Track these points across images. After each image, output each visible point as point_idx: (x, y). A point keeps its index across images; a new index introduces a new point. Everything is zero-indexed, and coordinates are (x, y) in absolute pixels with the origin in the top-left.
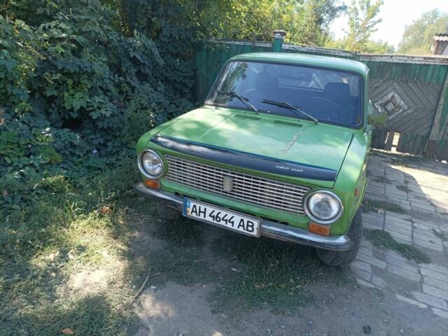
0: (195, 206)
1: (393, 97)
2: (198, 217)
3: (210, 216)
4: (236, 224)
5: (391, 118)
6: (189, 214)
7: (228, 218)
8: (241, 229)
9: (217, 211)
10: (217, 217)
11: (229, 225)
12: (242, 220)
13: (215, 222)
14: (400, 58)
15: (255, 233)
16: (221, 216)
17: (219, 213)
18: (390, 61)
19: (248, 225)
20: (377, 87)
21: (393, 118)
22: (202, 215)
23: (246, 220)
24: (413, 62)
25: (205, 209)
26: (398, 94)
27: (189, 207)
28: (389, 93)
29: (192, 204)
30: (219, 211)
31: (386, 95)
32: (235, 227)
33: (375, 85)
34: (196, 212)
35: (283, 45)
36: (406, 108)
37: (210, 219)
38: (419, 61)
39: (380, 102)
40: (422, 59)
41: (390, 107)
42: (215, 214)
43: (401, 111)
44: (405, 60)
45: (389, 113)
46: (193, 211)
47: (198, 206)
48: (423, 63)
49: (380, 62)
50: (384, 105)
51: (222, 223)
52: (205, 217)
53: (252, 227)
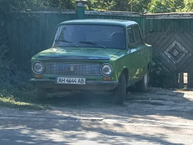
0: (60, 79)
1: (176, 45)
2: (62, 83)
3: (67, 81)
4: (77, 82)
5: (178, 62)
6: (58, 82)
7: (74, 80)
8: (79, 83)
9: (69, 78)
10: (70, 80)
11: (74, 83)
12: (79, 79)
13: (69, 83)
14: (174, 15)
15: (84, 83)
16: (71, 80)
17: (70, 79)
18: (168, 18)
19: (82, 81)
20: (163, 39)
21: (180, 62)
22: (63, 81)
23: (80, 79)
24: (184, 18)
25: (64, 79)
26: (179, 42)
27: (58, 80)
28: (173, 42)
29: (59, 78)
30: (70, 78)
31: (171, 43)
32: (77, 83)
33: (161, 37)
34: (61, 81)
35: (85, 11)
36: (187, 52)
37: (67, 83)
38: (188, 17)
39: (168, 50)
40: (189, 15)
41: (176, 53)
42: (68, 80)
43: (184, 55)
44: (178, 17)
45: (176, 58)
46: (59, 81)
47: (61, 78)
48: (191, 18)
49: (162, 19)
50: (171, 52)
51: (72, 83)
52: (64, 82)
53: (83, 81)
